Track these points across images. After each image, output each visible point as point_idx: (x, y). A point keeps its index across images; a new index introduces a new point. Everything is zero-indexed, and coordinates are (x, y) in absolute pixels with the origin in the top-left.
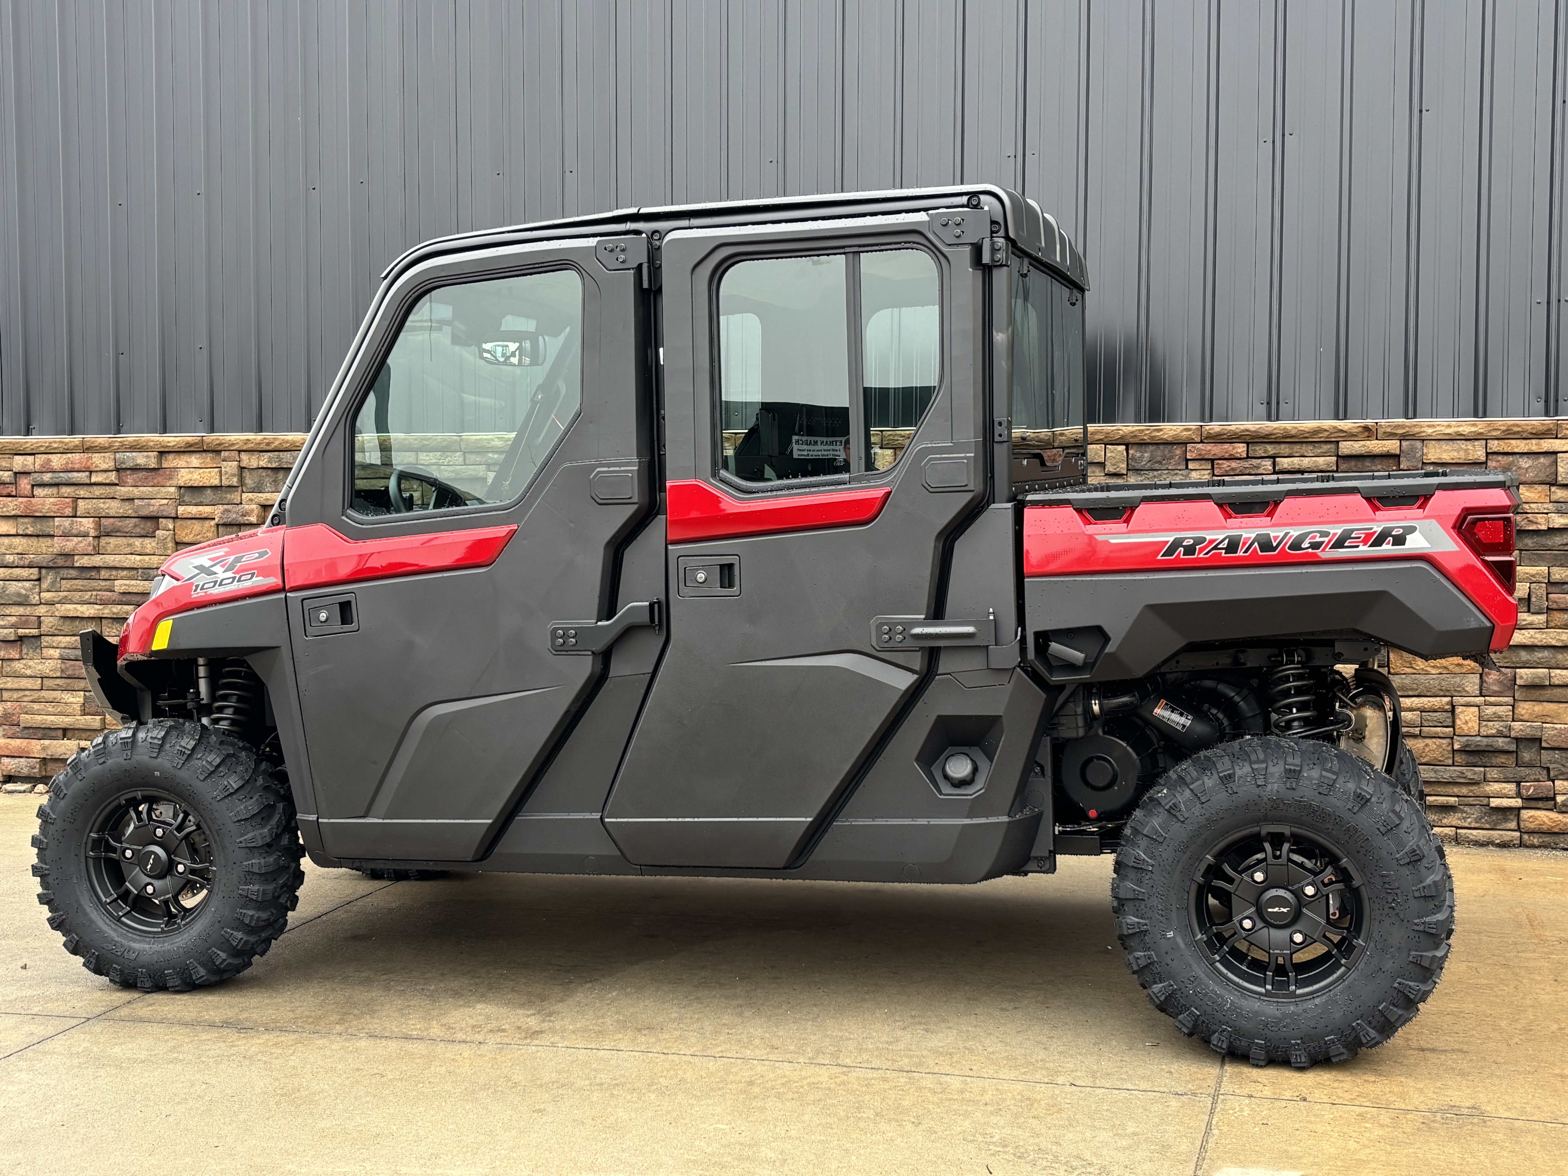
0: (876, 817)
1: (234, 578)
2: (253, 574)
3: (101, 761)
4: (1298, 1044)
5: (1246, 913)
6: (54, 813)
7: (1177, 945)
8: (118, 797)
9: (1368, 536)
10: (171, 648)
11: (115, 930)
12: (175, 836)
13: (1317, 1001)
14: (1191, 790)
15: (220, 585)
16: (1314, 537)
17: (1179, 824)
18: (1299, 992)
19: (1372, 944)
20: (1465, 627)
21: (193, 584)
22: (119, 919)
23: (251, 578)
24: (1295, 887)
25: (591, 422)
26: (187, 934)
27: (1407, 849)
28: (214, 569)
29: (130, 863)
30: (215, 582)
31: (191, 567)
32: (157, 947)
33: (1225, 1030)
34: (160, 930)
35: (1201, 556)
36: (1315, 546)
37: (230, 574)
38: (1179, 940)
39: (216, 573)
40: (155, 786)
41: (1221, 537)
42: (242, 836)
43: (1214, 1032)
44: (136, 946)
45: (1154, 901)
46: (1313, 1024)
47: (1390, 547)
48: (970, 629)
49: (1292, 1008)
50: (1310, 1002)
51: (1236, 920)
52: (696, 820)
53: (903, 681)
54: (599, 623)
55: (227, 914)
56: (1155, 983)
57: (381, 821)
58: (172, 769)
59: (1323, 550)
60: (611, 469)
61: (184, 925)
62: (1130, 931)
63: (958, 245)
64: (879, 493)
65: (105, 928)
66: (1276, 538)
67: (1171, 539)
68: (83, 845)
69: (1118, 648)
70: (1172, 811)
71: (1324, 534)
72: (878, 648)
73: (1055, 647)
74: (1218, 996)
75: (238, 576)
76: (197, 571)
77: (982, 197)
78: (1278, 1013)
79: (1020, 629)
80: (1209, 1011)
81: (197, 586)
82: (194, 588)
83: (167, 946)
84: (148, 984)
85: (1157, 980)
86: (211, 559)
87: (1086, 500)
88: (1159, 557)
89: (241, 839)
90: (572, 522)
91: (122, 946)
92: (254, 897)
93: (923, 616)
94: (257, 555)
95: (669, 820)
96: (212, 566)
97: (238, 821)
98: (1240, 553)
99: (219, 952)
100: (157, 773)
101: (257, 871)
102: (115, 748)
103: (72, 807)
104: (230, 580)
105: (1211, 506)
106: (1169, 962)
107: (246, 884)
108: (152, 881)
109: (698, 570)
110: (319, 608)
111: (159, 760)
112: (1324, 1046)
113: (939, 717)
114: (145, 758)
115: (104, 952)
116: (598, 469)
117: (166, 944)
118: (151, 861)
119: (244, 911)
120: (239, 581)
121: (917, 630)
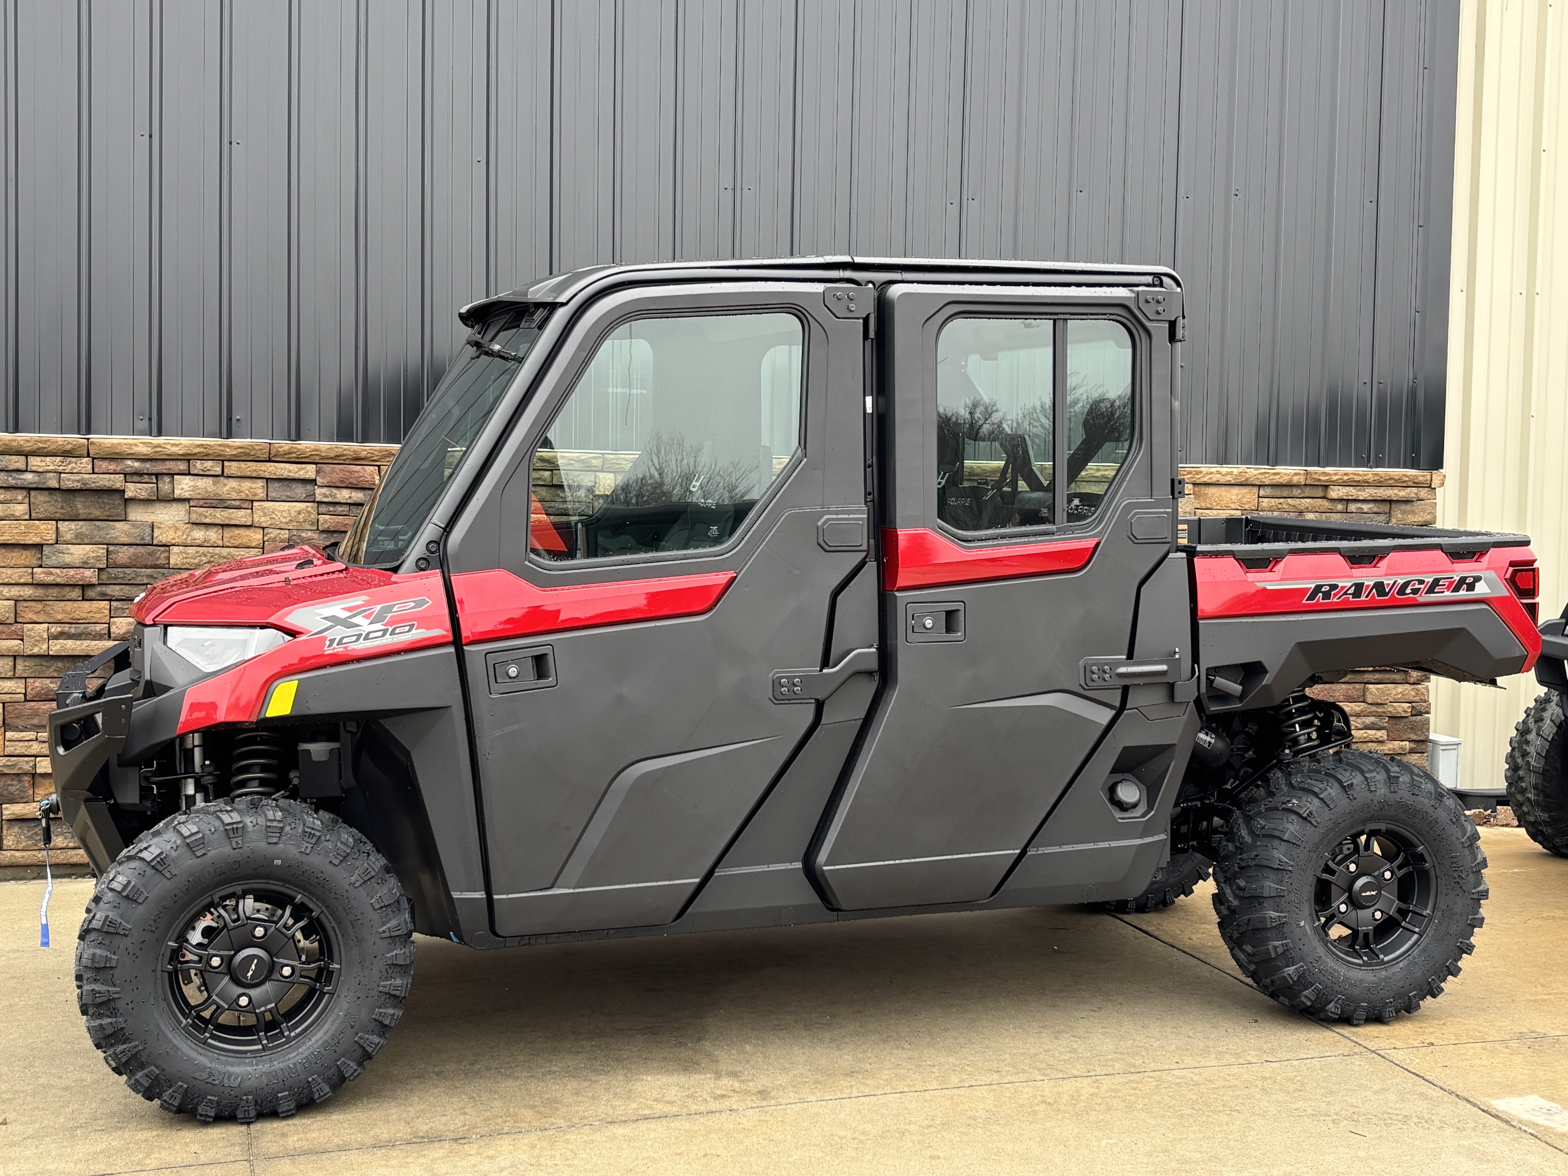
0: (1063, 844)
1: (385, 631)
2: (412, 626)
3: (199, 853)
4: (1391, 1002)
5: (1342, 900)
6: (128, 922)
7: (1306, 931)
8: (211, 895)
9: (1451, 583)
10: (294, 713)
11: (205, 1056)
12: (283, 934)
13: (1401, 965)
14: (1322, 799)
15: (366, 638)
16: (1414, 585)
17: (1313, 828)
18: (1386, 959)
19: (1440, 914)
20: (1513, 656)
21: (325, 638)
22: (205, 1043)
23: (408, 631)
24: (1376, 873)
25: (815, 469)
26: (304, 1047)
27: (1468, 834)
28: (354, 620)
29: (217, 973)
30: (359, 636)
31: (318, 618)
32: (264, 1067)
33: (1339, 999)
34: (260, 1047)
35: (1335, 600)
36: (1415, 591)
37: (379, 626)
38: (1307, 927)
39: (358, 625)
40: (268, 877)
41: (1349, 584)
42: (383, 924)
43: (1330, 1002)
44: (236, 1070)
45: (1292, 897)
46: (1401, 984)
47: (1464, 592)
48: (1164, 667)
49: (1384, 973)
50: (1396, 966)
51: (1335, 905)
52: (913, 860)
53: (1104, 716)
54: (825, 671)
55: (362, 1016)
56: (1288, 966)
57: (571, 891)
58: (298, 855)
59: (1420, 595)
60: (840, 516)
61: (295, 1037)
62: (1274, 924)
63: (1158, 320)
64: (1091, 543)
65: (193, 1054)
66: (1388, 585)
67: (1313, 586)
68: (161, 957)
69: (1273, 681)
70: (1309, 819)
71: (1421, 582)
72: (1086, 687)
73: (1220, 682)
74: (1335, 970)
75: (390, 629)
76: (330, 624)
77: (1163, 278)
78: (1375, 979)
79: (1196, 666)
80: (1329, 984)
81: (332, 641)
82: (328, 643)
83: (277, 1065)
84: (253, 1113)
85: (1290, 964)
86: (345, 609)
87: (1246, 551)
88: (1304, 602)
89: (384, 928)
90: (797, 569)
91: (220, 1073)
92: (397, 993)
93: (1125, 657)
94: (413, 604)
95: (887, 863)
96: (350, 617)
97: (381, 908)
98: (1363, 598)
99: (349, 1062)
100: (278, 862)
101: (402, 963)
102: (216, 836)
103: (156, 913)
104: (380, 633)
105: (1338, 558)
106: (1301, 947)
107: (386, 979)
108: (247, 991)
109: (926, 616)
110: (506, 663)
111: (281, 845)
112: (1407, 1001)
113: (1125, 748)
114: (263, 844)
115: (196, 1082)
116: (826, 517)
117: (276, 1063)
118: (253, 967)
119: (384, 1011)
120: (393, 633)
121: (1122, 670)
